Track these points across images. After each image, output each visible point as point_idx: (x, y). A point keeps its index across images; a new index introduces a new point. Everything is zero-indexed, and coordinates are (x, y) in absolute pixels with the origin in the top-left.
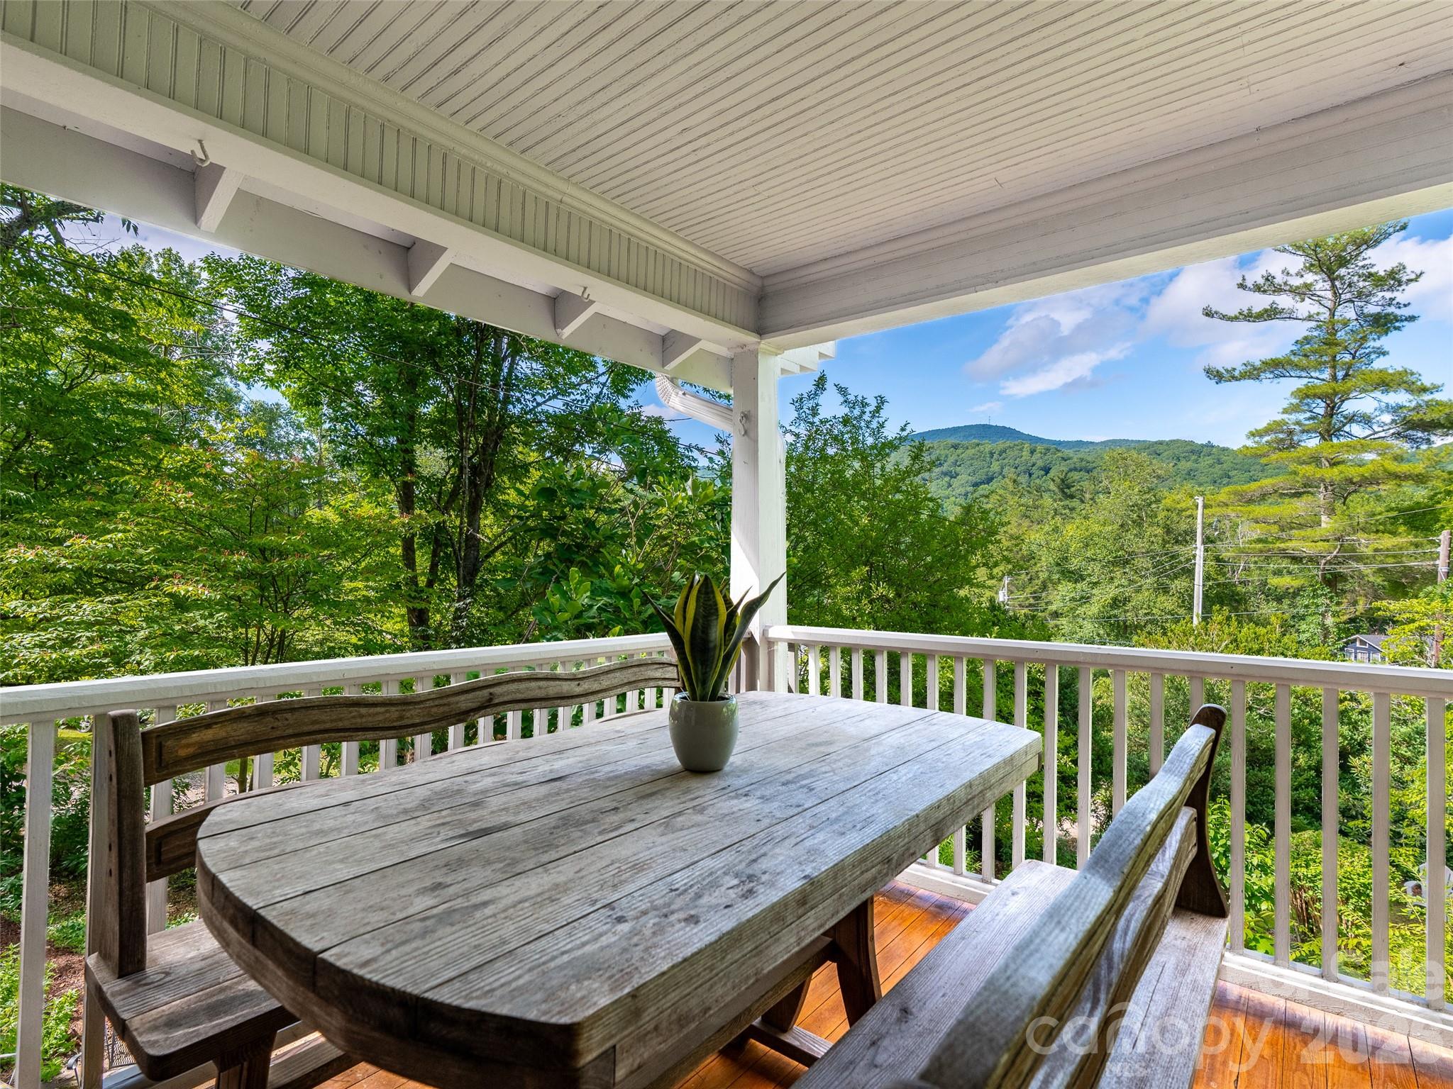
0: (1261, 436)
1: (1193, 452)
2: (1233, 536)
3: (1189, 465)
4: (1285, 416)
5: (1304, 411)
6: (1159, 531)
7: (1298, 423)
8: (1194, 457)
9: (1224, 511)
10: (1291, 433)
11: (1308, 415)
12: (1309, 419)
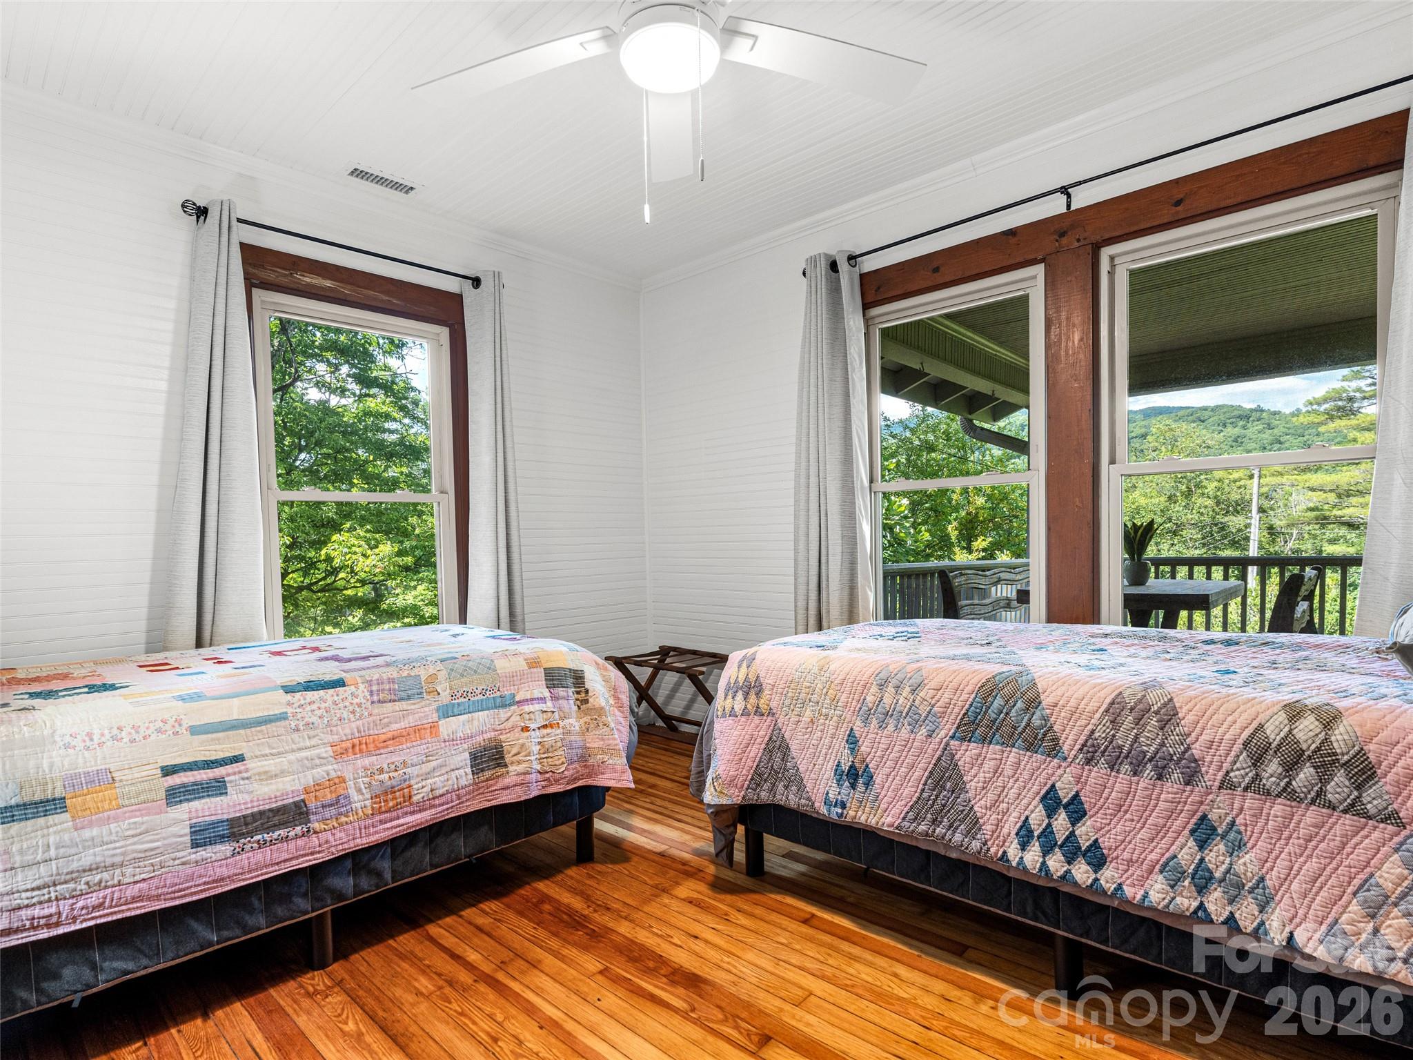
0: (1319, 404)
1: (1240, 417)
2: (1286, 505)
3: (1236, 431)
4: (1345, 384)
5: (1365, 378)
6: (1209, 502)
7: (1359, 390)
8: (1241, 423)
9: (1278, 480)
10: (1351, 399)
11: (1370, 381)
12: (1370, 385)
